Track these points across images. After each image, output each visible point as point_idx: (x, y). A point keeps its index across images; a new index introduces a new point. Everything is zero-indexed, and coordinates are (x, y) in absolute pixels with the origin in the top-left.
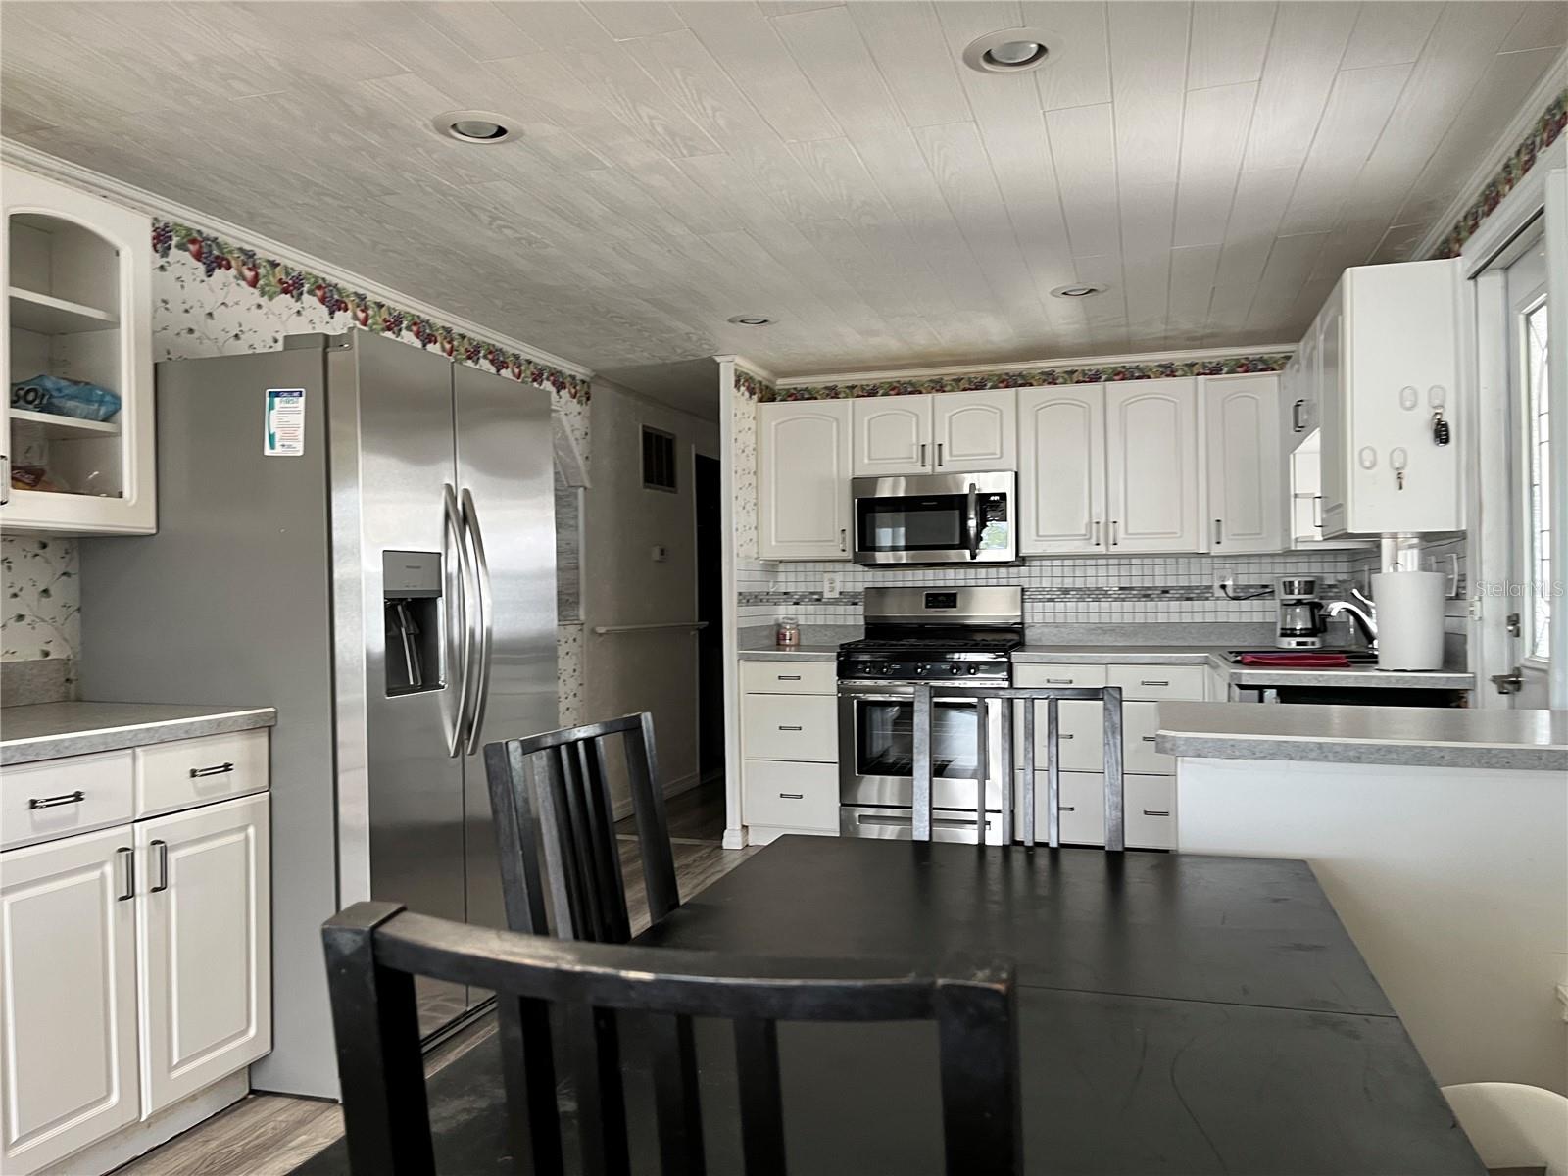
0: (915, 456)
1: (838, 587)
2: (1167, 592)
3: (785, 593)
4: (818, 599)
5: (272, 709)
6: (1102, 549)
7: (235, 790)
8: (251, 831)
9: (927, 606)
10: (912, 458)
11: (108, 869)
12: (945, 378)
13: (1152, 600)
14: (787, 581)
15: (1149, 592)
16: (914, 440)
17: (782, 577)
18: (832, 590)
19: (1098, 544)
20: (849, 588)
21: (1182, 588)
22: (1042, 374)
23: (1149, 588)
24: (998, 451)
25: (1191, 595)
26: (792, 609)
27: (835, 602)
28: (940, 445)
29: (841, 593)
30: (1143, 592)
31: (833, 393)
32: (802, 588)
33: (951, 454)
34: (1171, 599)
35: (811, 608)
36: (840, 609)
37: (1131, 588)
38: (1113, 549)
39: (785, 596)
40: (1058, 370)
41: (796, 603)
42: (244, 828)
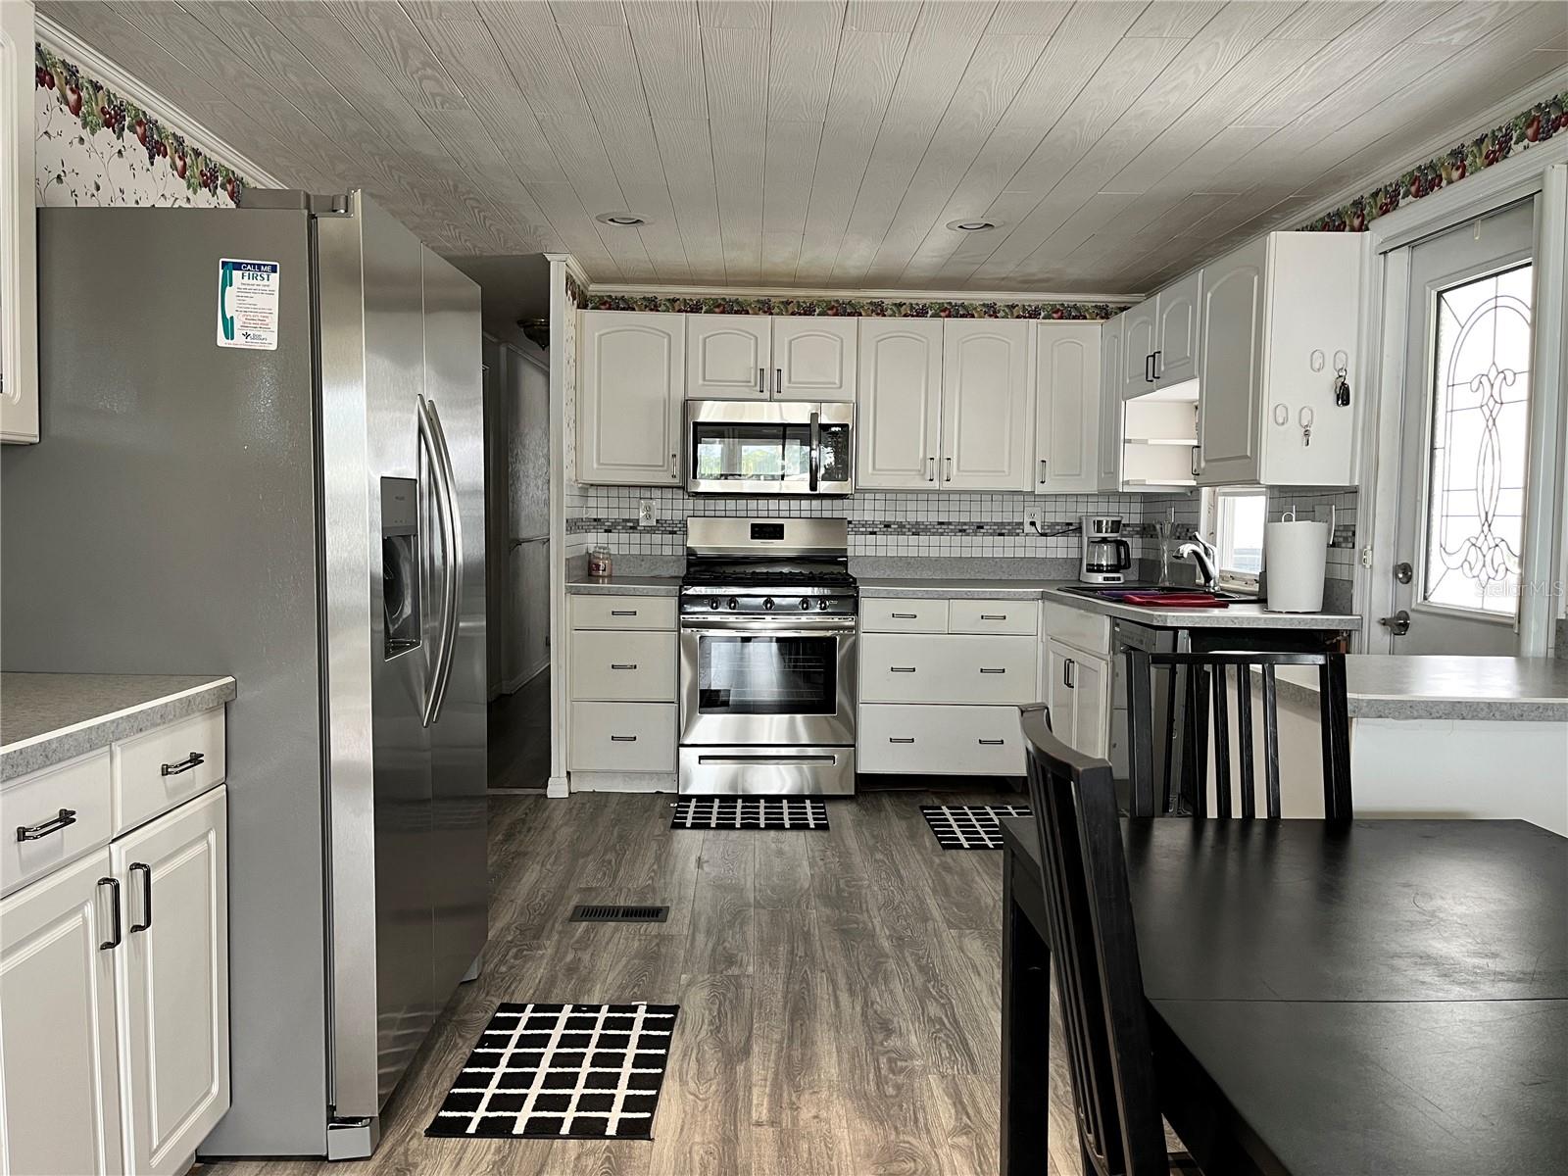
0: (753, 380)
1: (656, 515)
2: (982, 528)
3: (595, 520)
4: (633, 526)
5: (230, 679)
6: (935, 485)
7: (199, 787)
8: (212, 836)
9: (753, 537)
10: (750, 382)
11: (89, 910)
12: (773, 300)
13: (968, 535)
14: (600, 507)
15: (964, 527)
16: (752, 364)
17: (592, 502)
18: (648, 517)
19: (931, 480)
20: (667, 515)
21: (995, 524)
22: (871, 303)
23: (965, 524)
24: (837, 382)
25: (1003, 531)
26: (603, 537)
27: (651, 530)
28: (779, 370)
29: (657, 521)
30: (960, 527)
31: (652, 305)
32: (614, 515)
33: (790, 381)
34: (984, 534)
35: (624, 537)
36: (657, 538)
37: (949, 523)
38: (946, 486)
39: (595, 523)
40: (886, 302)
41: (608, 531)
42: (205, 836)
